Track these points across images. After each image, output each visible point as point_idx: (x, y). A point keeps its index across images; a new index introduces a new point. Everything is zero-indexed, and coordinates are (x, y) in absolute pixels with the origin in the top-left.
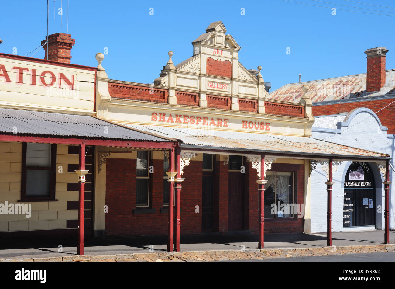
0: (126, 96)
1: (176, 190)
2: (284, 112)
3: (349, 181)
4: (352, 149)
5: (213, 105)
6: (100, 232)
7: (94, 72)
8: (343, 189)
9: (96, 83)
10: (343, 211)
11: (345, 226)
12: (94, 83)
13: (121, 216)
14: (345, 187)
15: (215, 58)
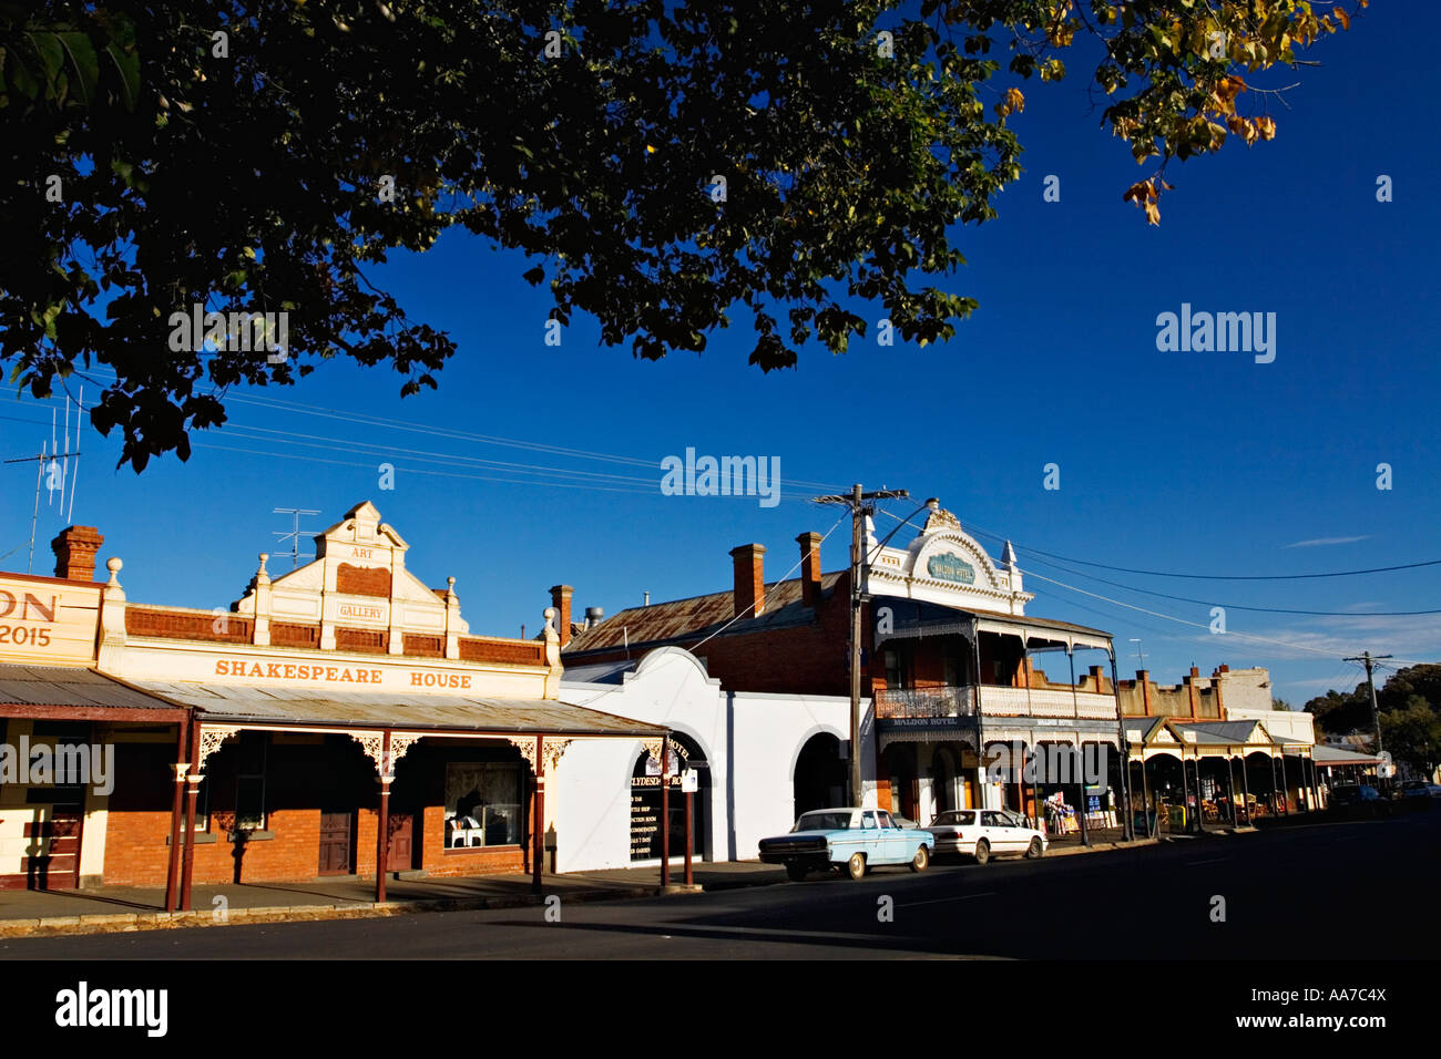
0: (163, 631)
1: (186, 797)
2: (500, 655)
3: (646, 777)
4: (612, 718)
5: (349, 646)
6: (94, 879)
7: (97, 591)
8: (630, 791)
9: (100, 609)
10: (629, 830)
11: (634, 857)
12: (96, 611)
13: (142, 848)
14: (633, 787)
15: (357, 563)
